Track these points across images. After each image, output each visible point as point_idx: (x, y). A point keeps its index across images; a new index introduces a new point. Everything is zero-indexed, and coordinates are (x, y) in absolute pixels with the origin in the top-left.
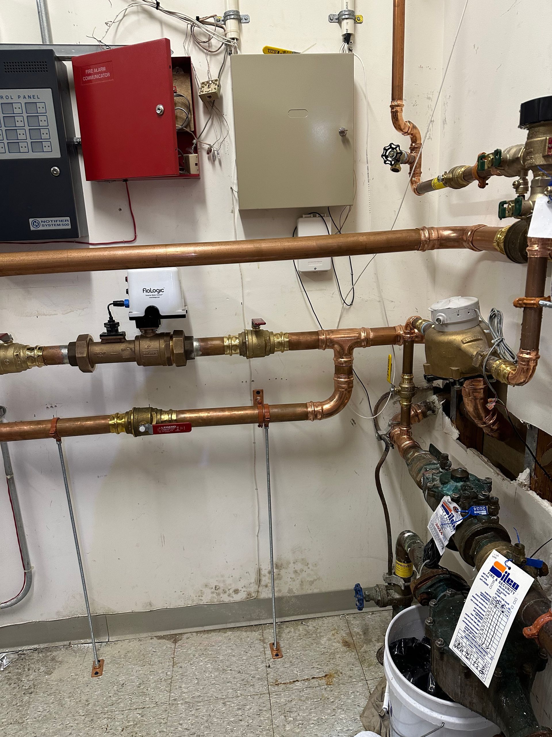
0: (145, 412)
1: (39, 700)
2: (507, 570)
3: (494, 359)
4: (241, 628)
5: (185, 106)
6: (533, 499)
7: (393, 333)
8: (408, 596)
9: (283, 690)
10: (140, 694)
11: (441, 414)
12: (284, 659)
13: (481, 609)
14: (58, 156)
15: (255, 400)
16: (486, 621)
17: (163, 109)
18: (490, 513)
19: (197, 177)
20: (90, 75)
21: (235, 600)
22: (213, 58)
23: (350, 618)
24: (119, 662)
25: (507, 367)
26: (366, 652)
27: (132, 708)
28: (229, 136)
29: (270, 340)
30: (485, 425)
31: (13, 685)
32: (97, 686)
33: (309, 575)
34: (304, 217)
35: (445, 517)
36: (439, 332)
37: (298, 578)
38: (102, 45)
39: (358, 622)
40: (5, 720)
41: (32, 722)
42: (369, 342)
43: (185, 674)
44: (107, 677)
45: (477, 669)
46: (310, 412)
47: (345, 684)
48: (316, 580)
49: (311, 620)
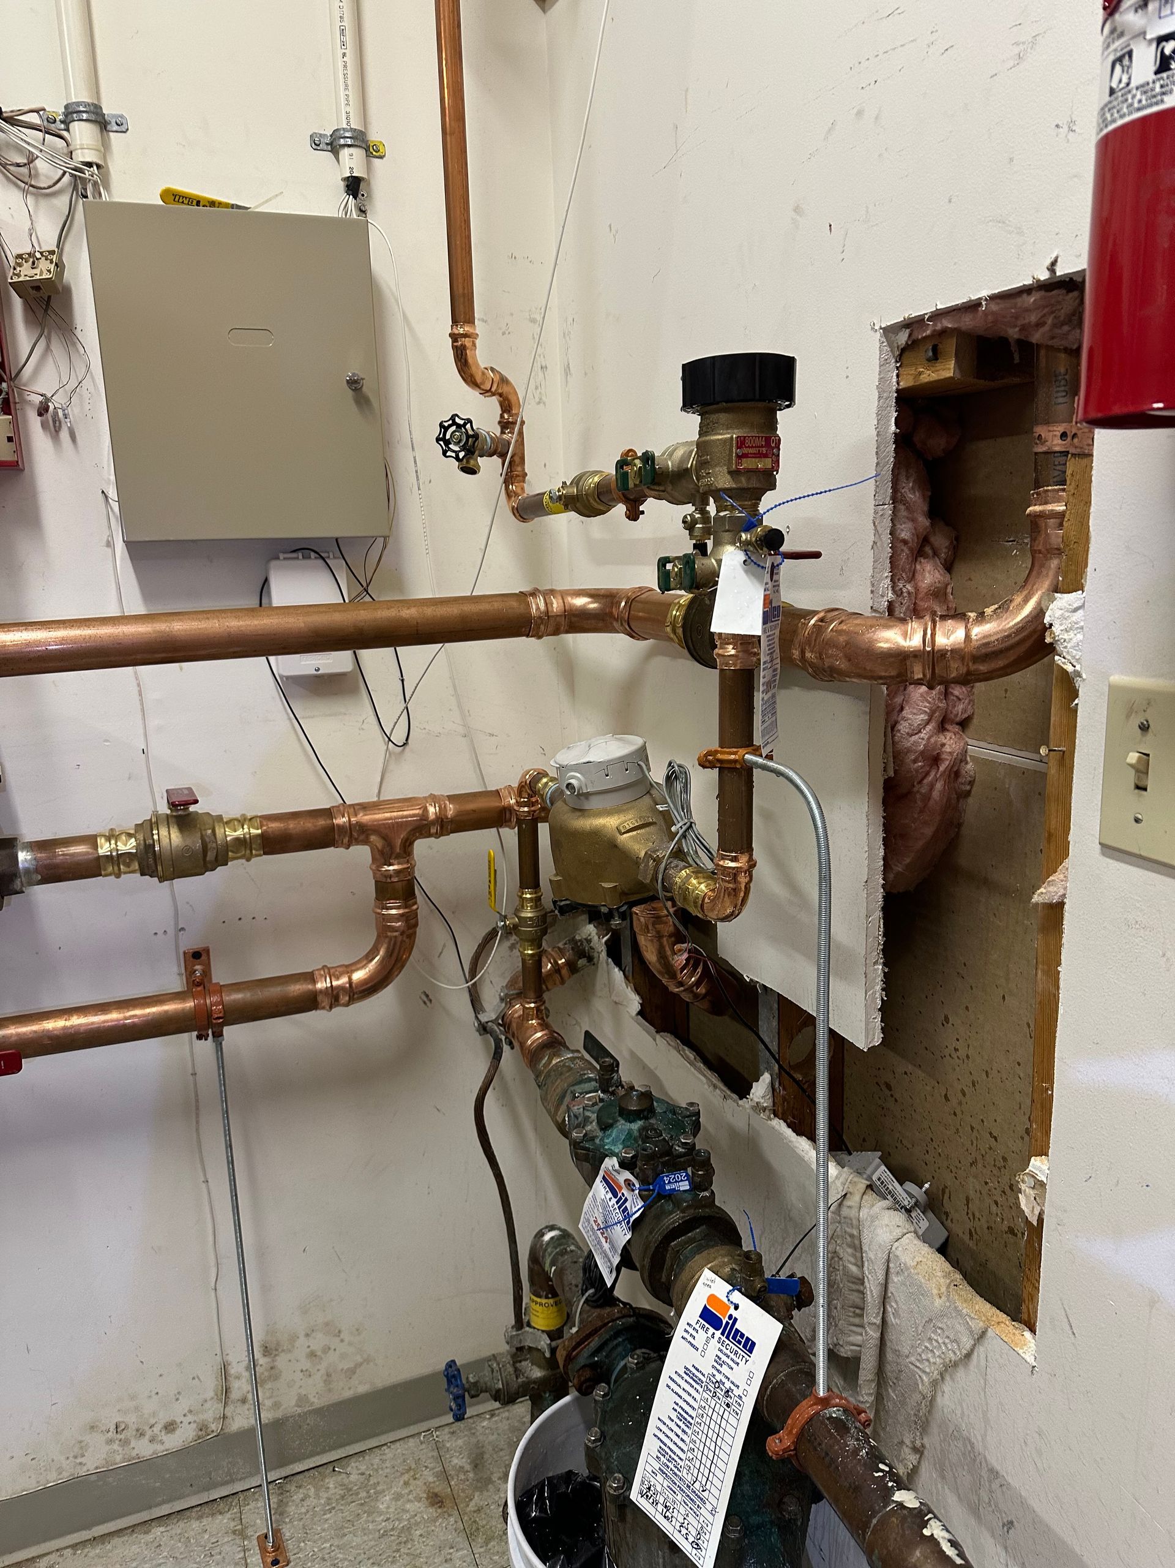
2: (732, 1311)
3: (677, 866)
4: (188, 1513)
6: (780, 1136)
7: (494, 803)
11: (605, 965)
13: (688, 1404)
15: (190, 973)
16: (697, 1430)
18: (696, 1187)
19: (18, 465)
21: (167, 1447)
22: (43, 203)
23: (443, 1435)
25: (700, 883)
26: (479, 1511)
28: (92, 375)
29: (215, 835)
30: (682, 988)
33: (343, 1356)
34: (281, 558)
35: (611, 1204)
36: (575, 810)
37: (319, 1367)
39: (460, 1442)
42: (446, 826)
45: (687, 1539)
46: (321, 990)
48: (361, 1364)
49: (353, 1460)
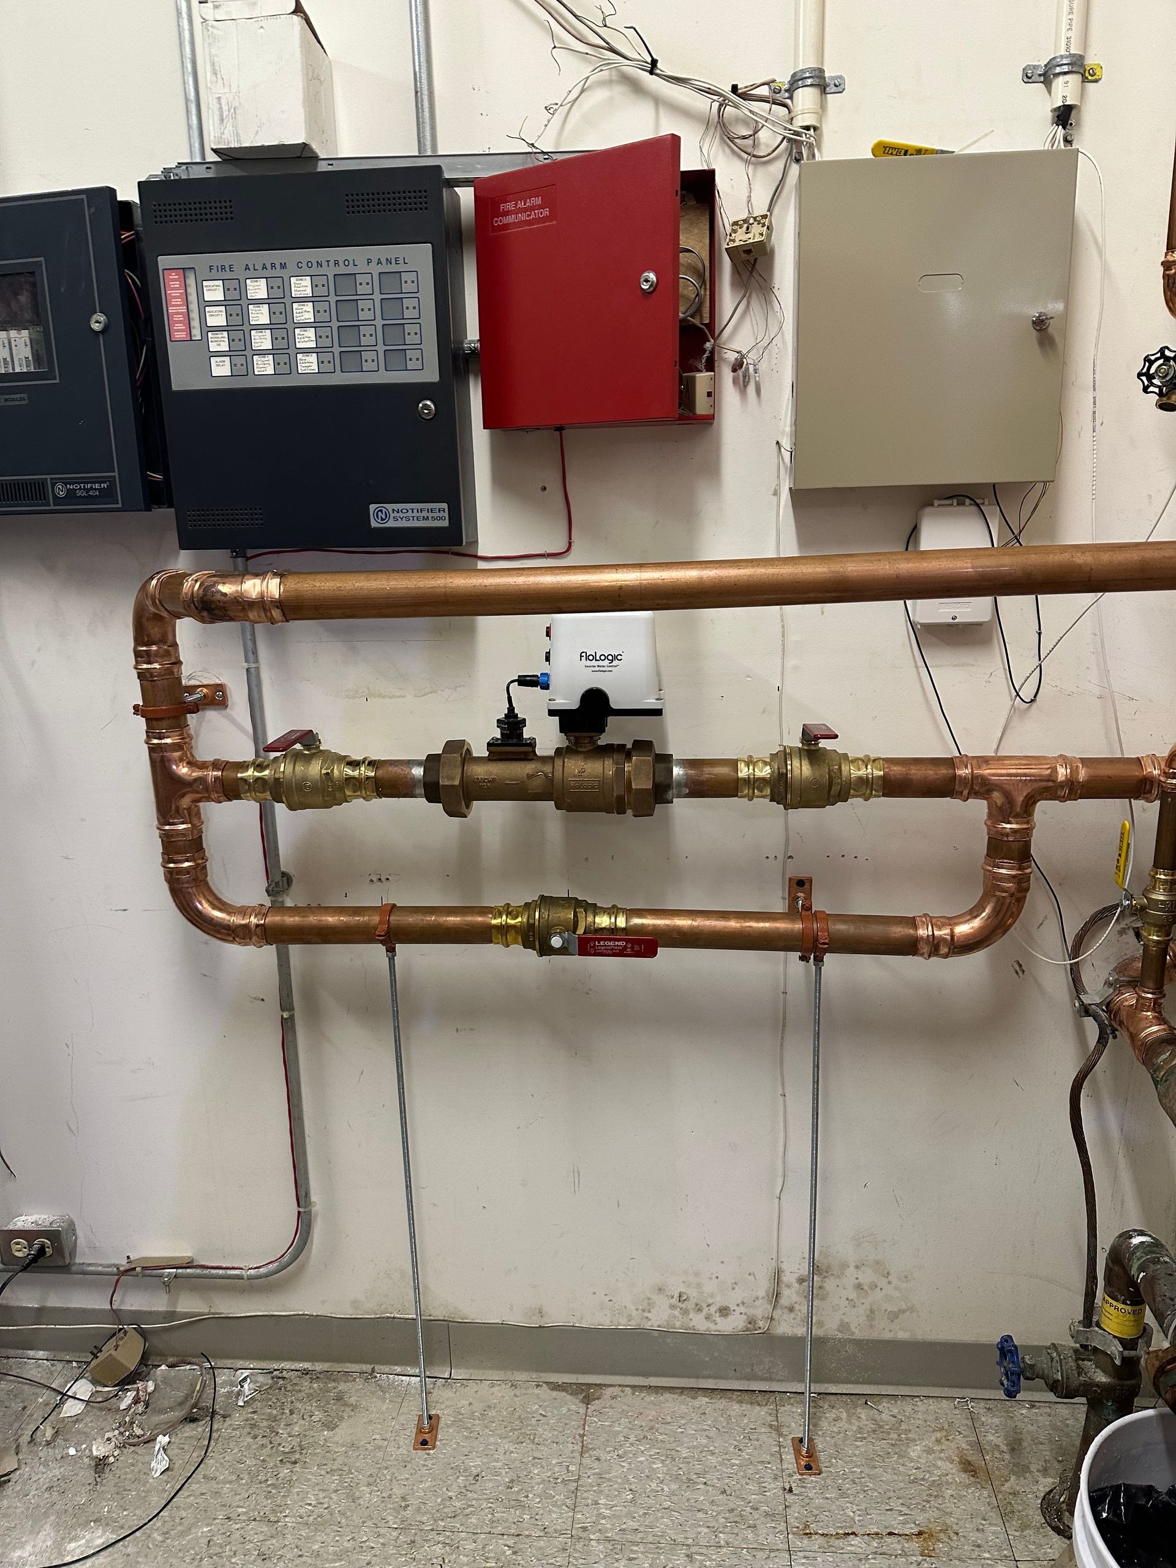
0: (563, 906)
1: (309, 1480)
4: (729, 1394)
5: (694, 273)
7: (1133, 772)
8: (1128, 1382)
9: (821, 1550)
10: (513, 1503)
12: (824, 1479)
14: (434, 377)
15: (793, 900)
17: (655, 279)
19: (709, 420)
20: (506, 213)
21: (719, 1328)
22: (761, 171)
23: (979, 1408)
24: (469, 1425)
26: (1014, 1494)
27: (493, 1531)
28: (783, 334)
29: (841, 771)
31: (260, 1441)
32: (424, 1471)
33: (888, 1298)
34: (936, 505)
37: (864, 1301)
38: (536, 153)
39: (996, 1421)
40: (244, 1510)
41: (294, 1524)
42: (1075, 790)
43: (607, 1476)
44: (445, 1454)
46: (922, 938)
47: (964, 1561)
48: (904, 1311)
49: (885, 1400)
